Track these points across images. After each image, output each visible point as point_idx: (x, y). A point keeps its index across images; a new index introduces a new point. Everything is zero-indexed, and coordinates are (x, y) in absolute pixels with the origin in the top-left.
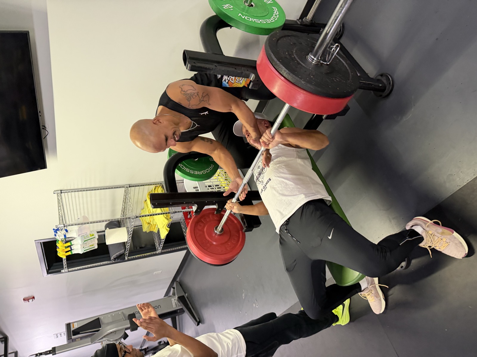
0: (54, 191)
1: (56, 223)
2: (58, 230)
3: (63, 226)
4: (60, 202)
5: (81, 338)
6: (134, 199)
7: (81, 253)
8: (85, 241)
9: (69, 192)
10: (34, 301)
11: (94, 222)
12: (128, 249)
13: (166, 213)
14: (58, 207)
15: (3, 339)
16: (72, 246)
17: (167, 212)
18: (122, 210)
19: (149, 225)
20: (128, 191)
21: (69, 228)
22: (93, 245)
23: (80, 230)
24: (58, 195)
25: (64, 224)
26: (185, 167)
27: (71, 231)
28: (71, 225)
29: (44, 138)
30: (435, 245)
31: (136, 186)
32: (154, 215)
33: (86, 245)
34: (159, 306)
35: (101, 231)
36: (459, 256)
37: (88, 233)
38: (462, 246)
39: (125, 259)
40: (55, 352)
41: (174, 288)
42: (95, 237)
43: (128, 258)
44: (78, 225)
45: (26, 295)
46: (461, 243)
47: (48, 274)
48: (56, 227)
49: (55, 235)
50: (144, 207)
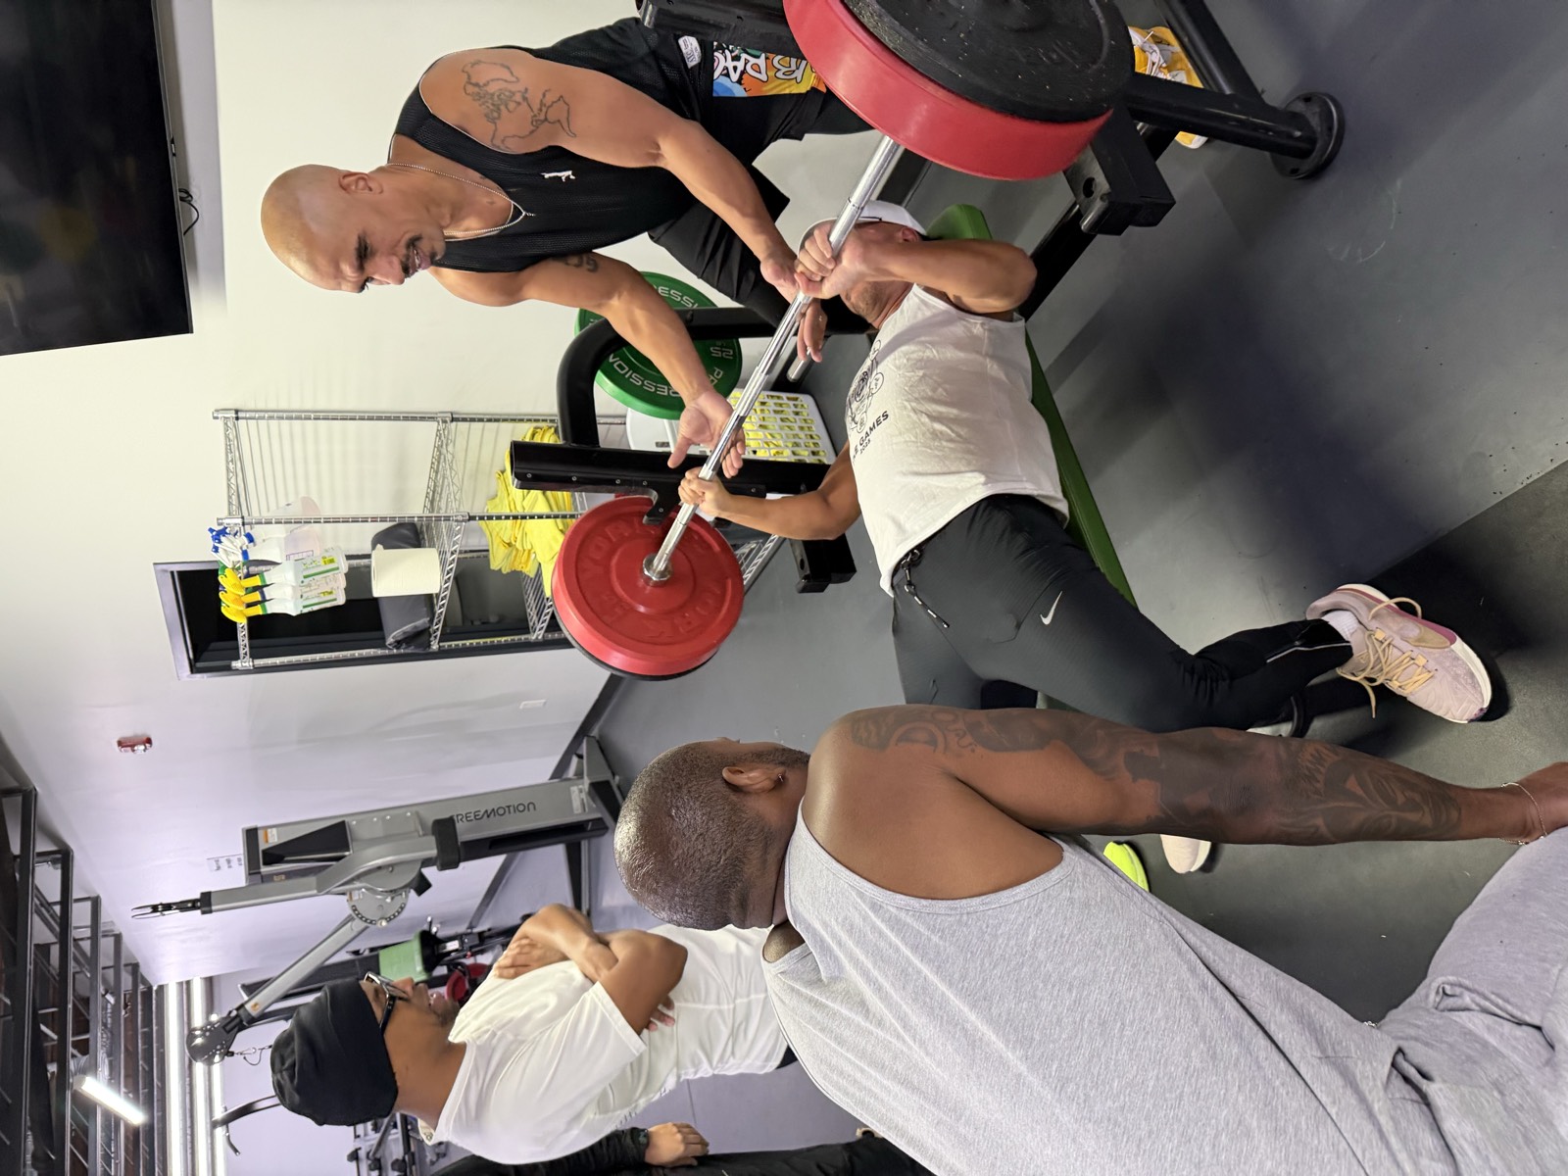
0: (217, 411)
1: (216, 511)
2: (223, 532)
3: (240, 521)
4: (232, 447)
5: (289, 875)
6: (465, 461)
7: (294, 614)
8: (305, 577)
9: (263, 418)
10: (150, 750)
11: (336, 521)
12: (442, 617)
13: (564, 517)
14: (227, 462)
15: (59, 856)
16: (265, 589)
17: (568, 512)
18: (428, 493)
19: (511, 549)
20: (446, 432)
21: (257, 531)
22: (331, 593)
23: (291, 540)
24: (226, 424)
25: (243, 518)
26: (627, 369)
27: (264, 541)
28: (266, 523)
29: (185, 233)
30: (1388, 677)
31: (473, 420)
32: (524, 517)
33: (308, 589)
34: (531, 806)
35: (360, 553)
36: (1458, 714)
37: (317, 553)
38: (1475, 685)
39: (429, 646)
40: (209, 904)
41: (580, 757)
42: (338, 569)
43: (441, 644)
44: (285, 523)
45: (127, 733)
46: (1472, 676)
47: (192, 672)
48: (219, 524)
49: (216, 549)
50: (497, 492)
